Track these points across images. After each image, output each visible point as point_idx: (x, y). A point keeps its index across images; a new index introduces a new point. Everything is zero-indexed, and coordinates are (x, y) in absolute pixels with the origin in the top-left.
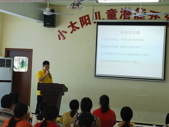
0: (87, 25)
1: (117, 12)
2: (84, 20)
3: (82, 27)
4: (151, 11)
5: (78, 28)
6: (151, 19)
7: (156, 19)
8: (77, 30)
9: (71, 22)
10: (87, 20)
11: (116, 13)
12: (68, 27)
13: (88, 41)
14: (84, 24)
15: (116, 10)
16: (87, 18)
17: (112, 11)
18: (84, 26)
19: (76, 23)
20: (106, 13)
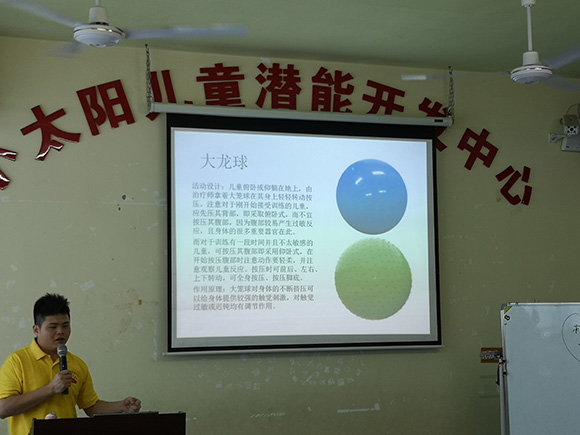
0: (115, 125)
1: (242, 77)
2: (100, 102)
3: (95, 132)
4: (370, 83)
5: (75, 137)
6: (374, 111)
7: (390, 113)
8: (69, 145)
9: (37, 111)
10: (115, 102)
11: (241, 82)
12: (26, 131)
13: (124, 197)
14: (101, 121)
15: (236, 69)
16: (113, 94)
17: (221, 74)
18: (101, 128)
19: (61, 113)
20: (199, 79)
